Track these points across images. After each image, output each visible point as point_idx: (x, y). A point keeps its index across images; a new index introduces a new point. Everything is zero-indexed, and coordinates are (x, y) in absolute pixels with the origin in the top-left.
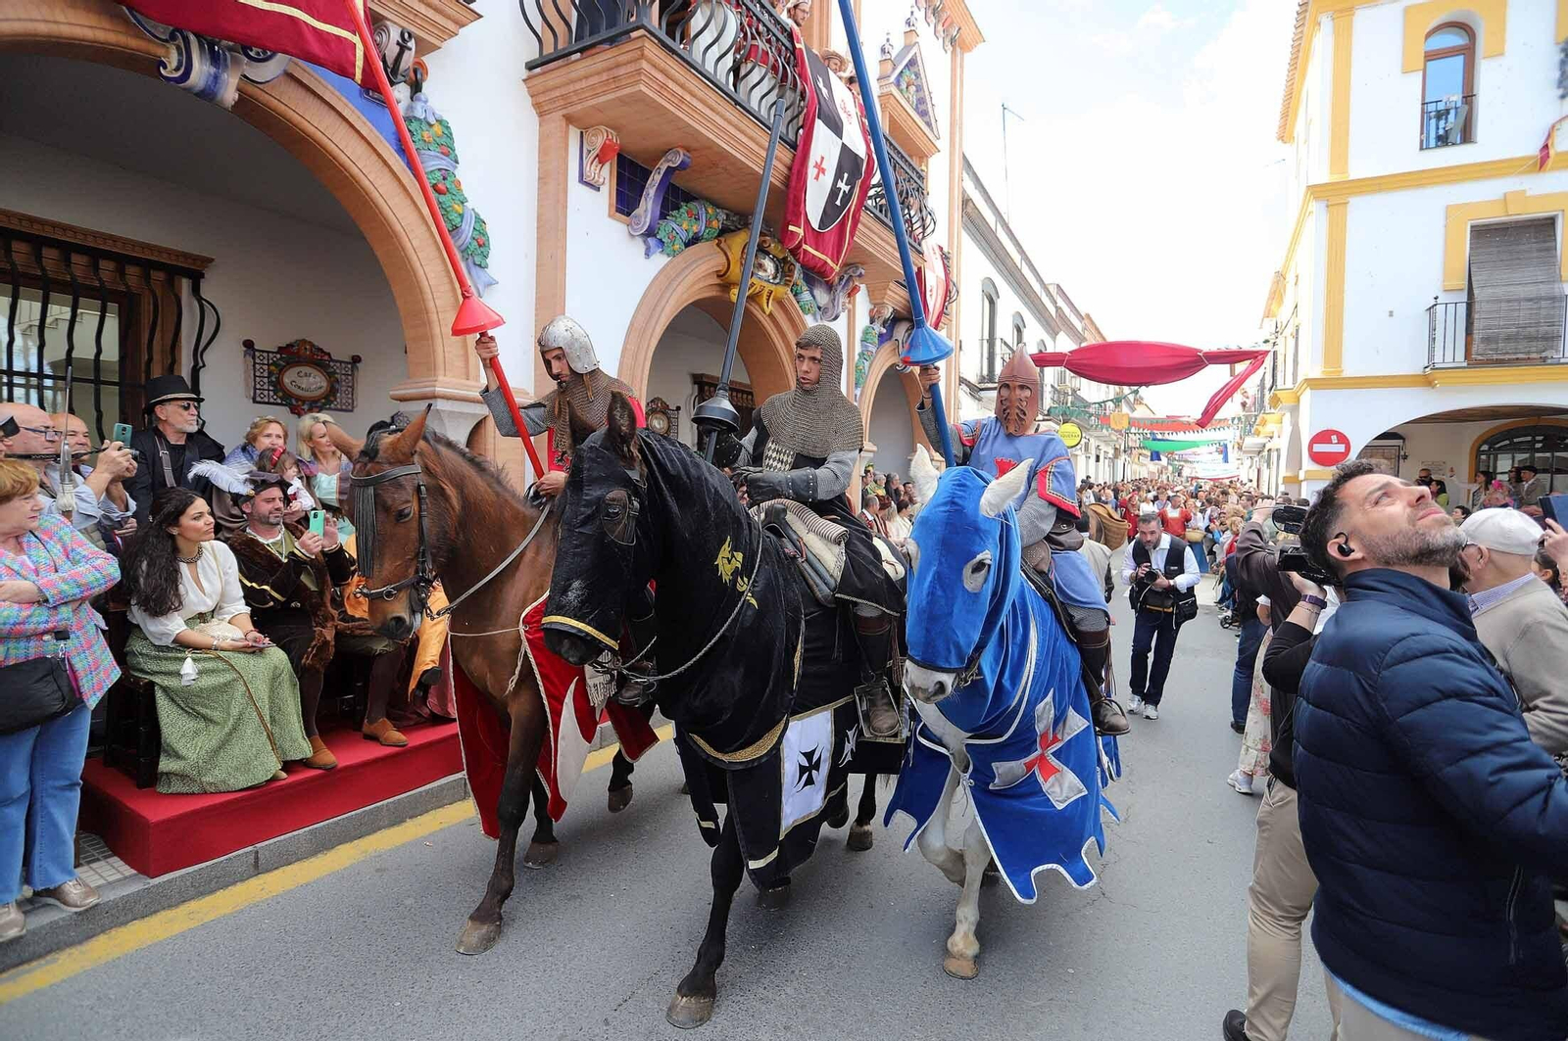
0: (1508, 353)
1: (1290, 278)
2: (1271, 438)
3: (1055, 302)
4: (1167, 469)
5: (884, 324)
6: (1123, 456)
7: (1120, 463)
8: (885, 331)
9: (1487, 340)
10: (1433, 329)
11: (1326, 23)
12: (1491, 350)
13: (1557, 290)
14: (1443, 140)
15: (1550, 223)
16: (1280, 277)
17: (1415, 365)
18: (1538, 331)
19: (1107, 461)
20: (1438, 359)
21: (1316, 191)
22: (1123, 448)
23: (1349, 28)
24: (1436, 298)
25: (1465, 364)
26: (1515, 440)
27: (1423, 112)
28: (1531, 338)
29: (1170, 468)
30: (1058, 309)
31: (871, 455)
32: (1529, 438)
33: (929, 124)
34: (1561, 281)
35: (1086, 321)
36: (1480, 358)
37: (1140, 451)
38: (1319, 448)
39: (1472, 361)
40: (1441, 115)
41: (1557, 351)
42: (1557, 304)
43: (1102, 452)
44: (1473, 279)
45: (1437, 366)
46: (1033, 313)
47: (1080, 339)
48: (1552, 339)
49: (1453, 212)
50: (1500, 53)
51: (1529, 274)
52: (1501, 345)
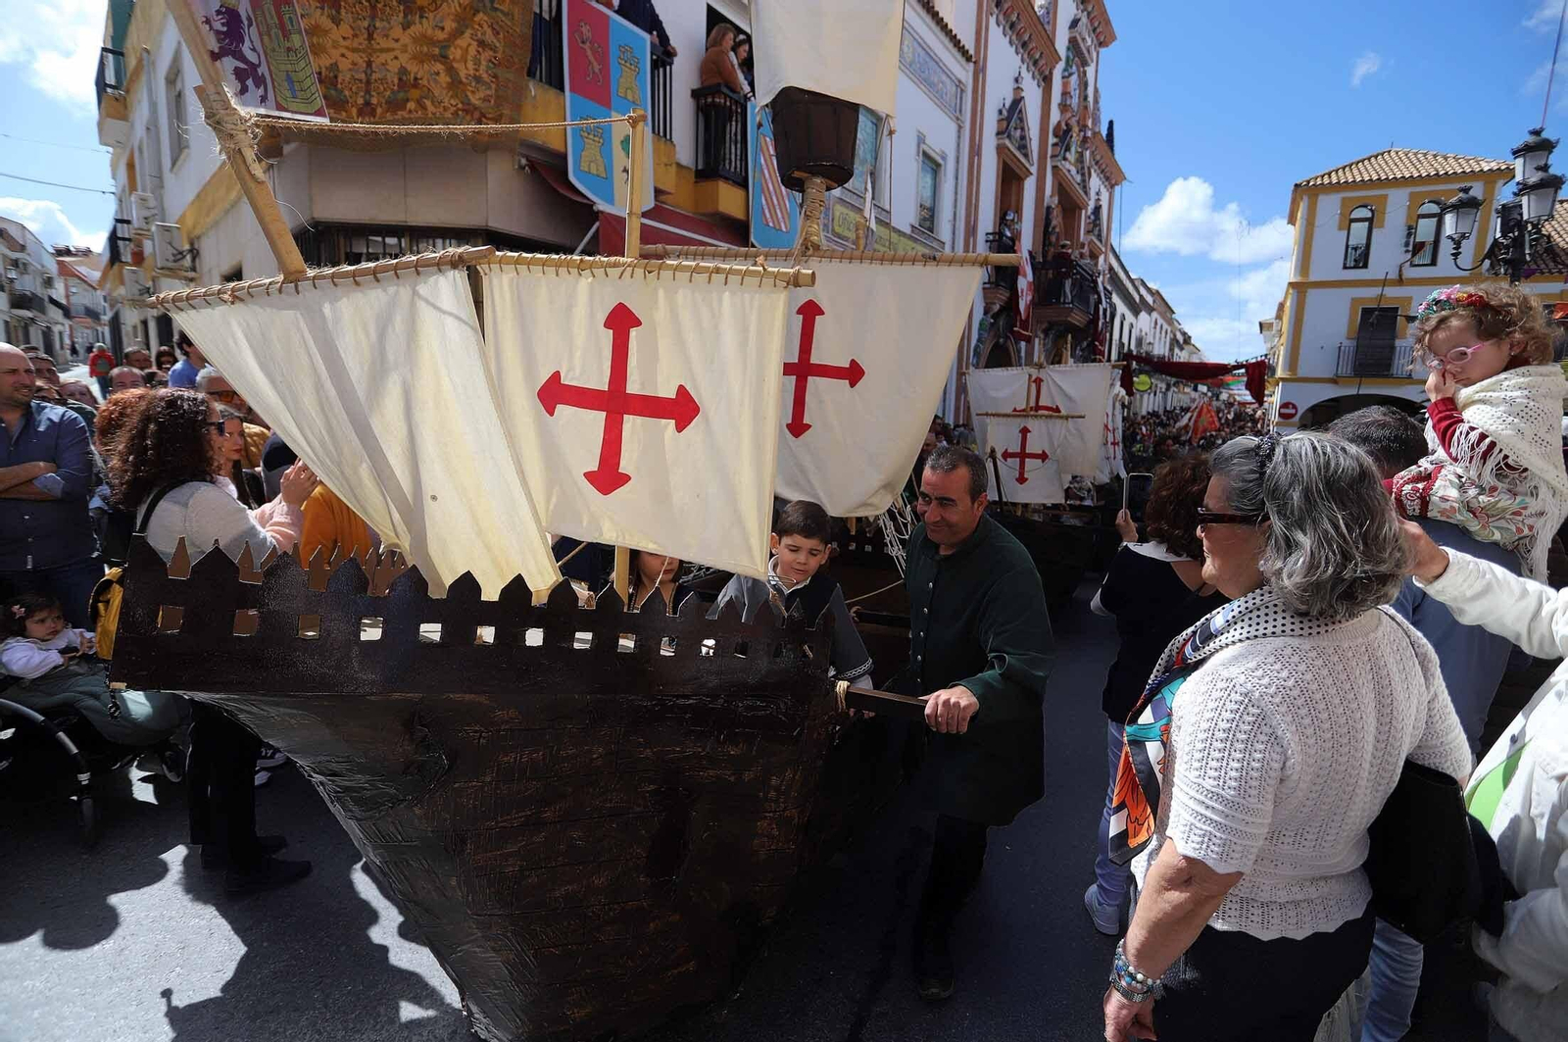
0: (1371, 371)
1: (1285, 308)
3: (1139, 293)
6: (1173, 389)
7: (1170, 394)
9: (1360, 365)
10: (1339, 357)
11: (1305, 198)
12: (1364, 369)
13: (1394, 344)
14: (1355, 267)
15: (1395, 310)
17: (1329, 373)
18: (1384, 362)
20: (1339, 372)
21: (1290, 283)
23: (1316, 203)
24: (1342, 342)
25: (1352, 375)
27: (1347, 246)
28: (1379, 365)
30: (1141, 296)
33: (1101, 241)
34: (1395, 340)
36: (1360, 372)
38: (1283, 411)
39: (1356, 374)
40: (1355, 249)
41: (1392, 372)
42: (1393, 350)
44: (1361, 334)
45: (1340, 374)
47: (1150, 310)
48: (1389, 366)
49: (1354, 301)
50: (1382, 226)
51: (1384, 335)
52: (1367, 367)
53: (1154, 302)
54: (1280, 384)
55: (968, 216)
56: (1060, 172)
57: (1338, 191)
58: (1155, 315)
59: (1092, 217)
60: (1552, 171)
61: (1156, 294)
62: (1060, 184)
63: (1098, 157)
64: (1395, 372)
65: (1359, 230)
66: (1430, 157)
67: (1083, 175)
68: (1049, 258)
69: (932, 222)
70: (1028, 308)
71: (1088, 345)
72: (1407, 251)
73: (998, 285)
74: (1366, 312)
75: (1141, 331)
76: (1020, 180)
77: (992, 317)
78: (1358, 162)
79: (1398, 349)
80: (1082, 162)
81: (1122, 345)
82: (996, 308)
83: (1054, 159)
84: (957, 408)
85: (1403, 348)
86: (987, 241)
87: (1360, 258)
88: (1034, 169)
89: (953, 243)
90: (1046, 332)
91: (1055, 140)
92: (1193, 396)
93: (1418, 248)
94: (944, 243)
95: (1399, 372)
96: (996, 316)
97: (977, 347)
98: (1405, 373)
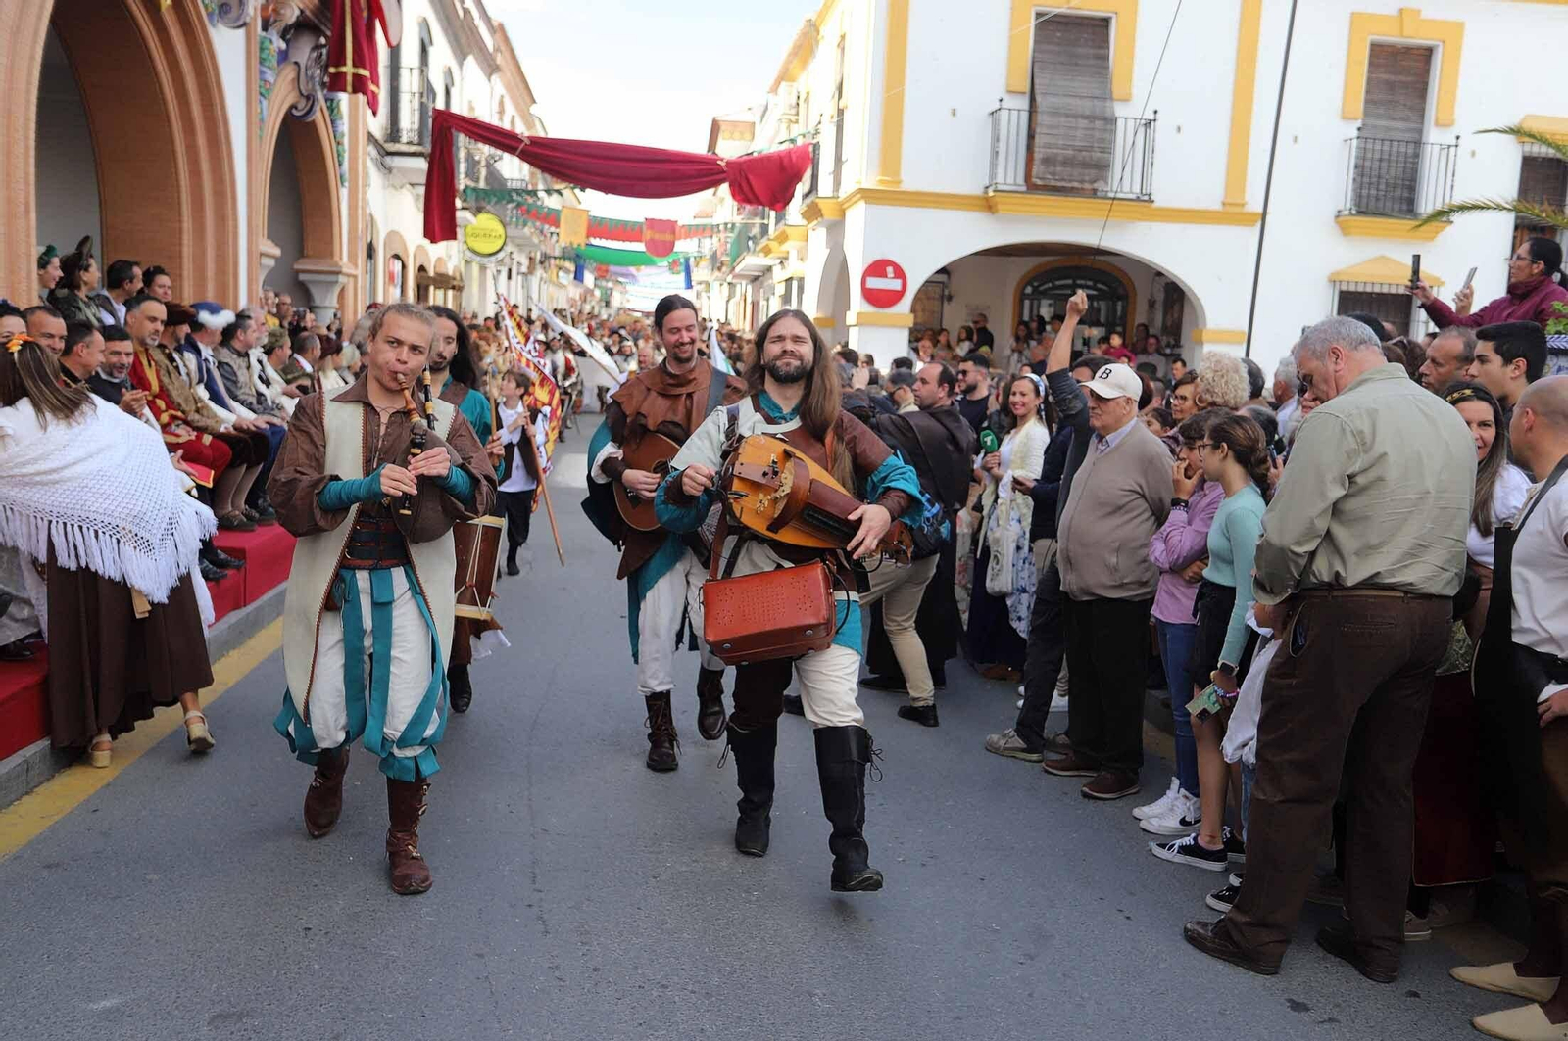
0: (1063, 180)
1: (830, 36)
2: (786, 258)
4: (591, 292)
5: (283, 37)
6: (539, 272)
7: (535, 281)
8: (283, 46)
9: (1047, 161)
10: (996, 139)
12: (1050, 174)
13: (1108, 109)
15: (1105, 22)
16: (811, 28)
17: (971, 184)
18: (1091, 157)
19: (520, 277)
20: (1000, 179)
22: (538, 257)
24: (1001, 100)
25: (1024, 189)
26: (1058, 283)
28: (1086, 165)
29: (597, 293)
31: (271, 263)
32: (1070, 282)
34: (1112, 99)
35: (498, 35)
36: (1039, 182)
37: (561, 263)
38: (874, 283)
39: (1032, 187)
41: (1107, 183)
42: (1109, 127)
43: (515, 264)
44: (1036, 81)
45: (1000, 187)
46: (439, 19)
47: (491, 68)
48: (1102, 168)
51: (1082, 84)
52: (1059, 169)
53: (497, 50)
54: (857, 209)
61: (499, 30)
64: (1116, 187)
75: (472, 108)
79: (1120, 123)
81: (428, 91)
85: (1131, 123)
92: (571, 295)
95: (1126, 188)
98: (1137, 189)
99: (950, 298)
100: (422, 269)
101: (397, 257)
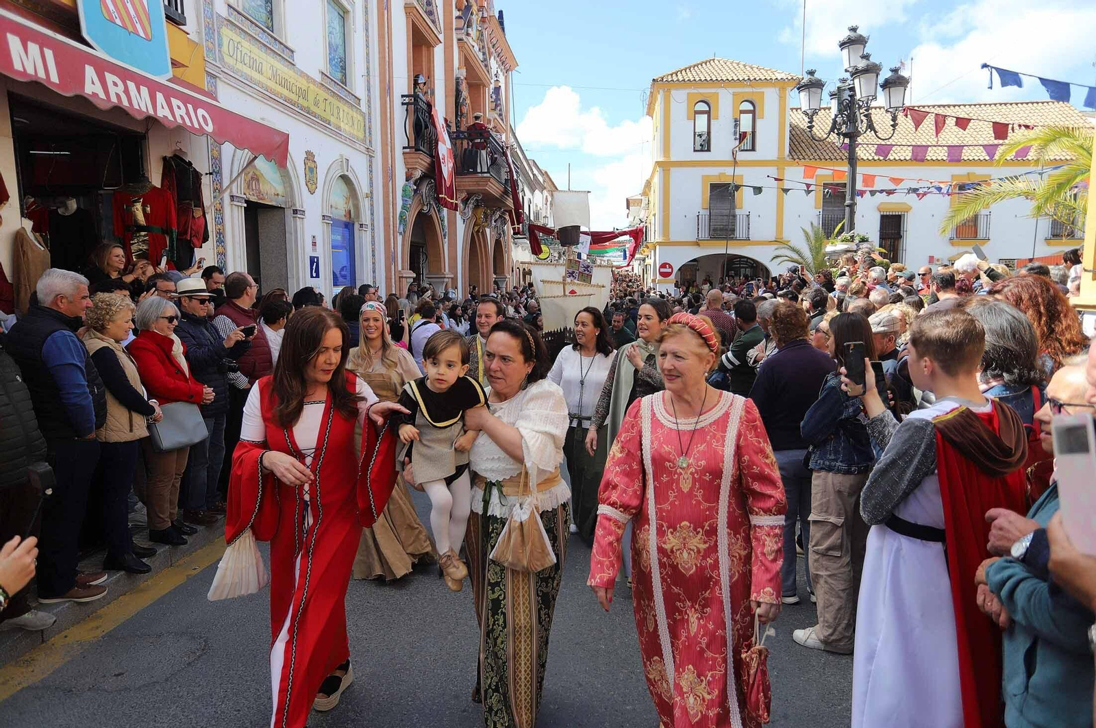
0: (721, 235)
1: (652, 184)
3: (532, 170)
9: (713, 230)
10: (698, 224)
11: (661, 91)
12: (715, 233)
13: (735, 212)
14: (702, 151)
16: (648, 184)
17: (692, 237)
18: (729, 227)
20: (700, 236)
21: (657, 163)
23: (669, 97)
24: (700, 211)
25: (709, 238)
27: (695, 134)
28: (727, 230)
30: (534, 175)
33: (502, 120)
34: (735, 209)
35: (545, 176)
36: (713, 236)
38: (662, 270)
40: (700, 136)
41: (735, 235)
42: (735, 218)
44: (711, 205)
45: (701, 238)
47: (543, 189)
48: (733, 230)
49: (705, 178)
50: (717, 118)
51: (727, 205)
52: (719, 232)
53: (544, 181)
54: (658, 247)
55: (382, 74)
56: (466, 46)
57: (685, 88)
58: (545, 192)
59: (494, 96)
60: (872, 59)
61: (545, 174)
62: (466, 59)
63: (494, 41)
64: (738, 236)
65: (702, 121)
66: (742, 66)
67: (484, 54)
68: (463, 128)
69: (345, 75)
70: (450, 175)
71: (500, 216)
72: (735, 139)
73: (417, 150)
74: (714, 187)
75: (537, 206)
76: (430, 47)
77: (415, 184)
78: (695, 66)
79: (738, 216)
80: (482, 41)
82: (418, 174)
83: (459, 32)
84: (388, 278)
85: (741, 216)
86: (403, 104)
87: (705, 145)
88: (441, 37)
89: (369, 101)
90: (465, 201)
91: (458, 13)
93: (743, 136)
94: (360, 100)
95: (741, 236)
96: (418, 183)
97: (401, 213)
98: (744, 236)
99: (698, 270)
100: (524, 269)
101: (518, 268)
